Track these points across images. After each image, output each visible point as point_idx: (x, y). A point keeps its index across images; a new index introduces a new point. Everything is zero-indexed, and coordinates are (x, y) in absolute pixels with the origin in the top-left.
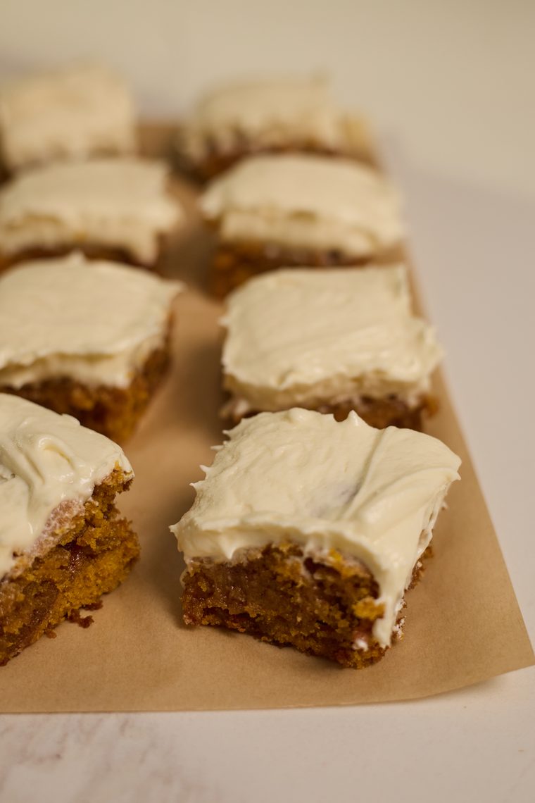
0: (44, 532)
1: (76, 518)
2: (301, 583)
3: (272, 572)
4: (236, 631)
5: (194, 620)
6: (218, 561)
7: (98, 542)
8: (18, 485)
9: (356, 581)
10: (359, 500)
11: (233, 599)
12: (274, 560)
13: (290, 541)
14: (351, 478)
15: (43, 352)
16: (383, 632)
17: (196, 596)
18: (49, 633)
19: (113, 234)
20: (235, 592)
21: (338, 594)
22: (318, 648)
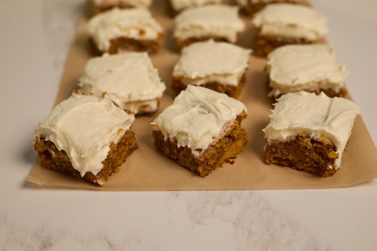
0: (222, 131)
1: (232, 126)
2: (309, 147)
3: (298, 145)
4: (284, 166)
5: (270, 161)
6: (279, 141)
7: (237, 136)
8: (212, 115)
9: (328, 146)
10: (329, 120)
11: (284, 154)
12: (299, 140)
13: (306, 133)
14: (324, 113)
15: (209, 73)
16: (338, 163)
17: (271, 153)
18: (220, 166)
19: (222, 33)
20: (285, 152)
21: (321, 151)
22: (313, 170)
